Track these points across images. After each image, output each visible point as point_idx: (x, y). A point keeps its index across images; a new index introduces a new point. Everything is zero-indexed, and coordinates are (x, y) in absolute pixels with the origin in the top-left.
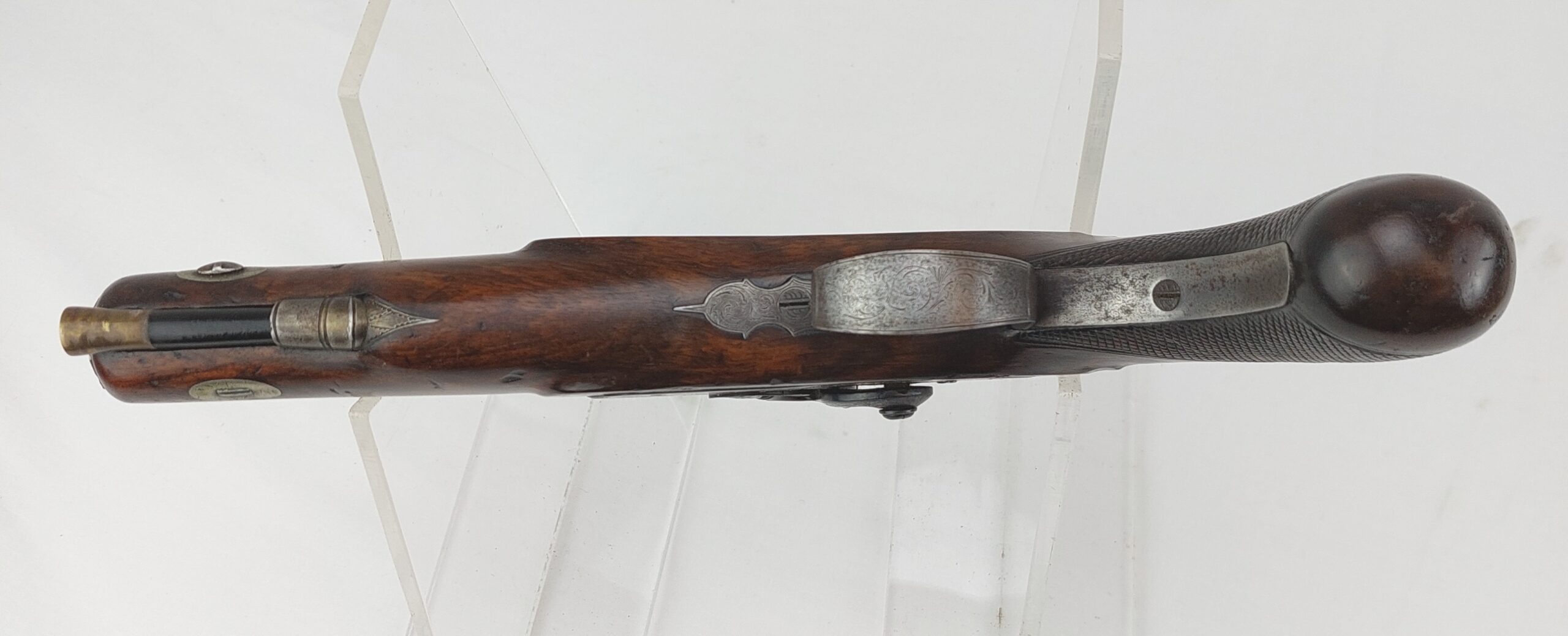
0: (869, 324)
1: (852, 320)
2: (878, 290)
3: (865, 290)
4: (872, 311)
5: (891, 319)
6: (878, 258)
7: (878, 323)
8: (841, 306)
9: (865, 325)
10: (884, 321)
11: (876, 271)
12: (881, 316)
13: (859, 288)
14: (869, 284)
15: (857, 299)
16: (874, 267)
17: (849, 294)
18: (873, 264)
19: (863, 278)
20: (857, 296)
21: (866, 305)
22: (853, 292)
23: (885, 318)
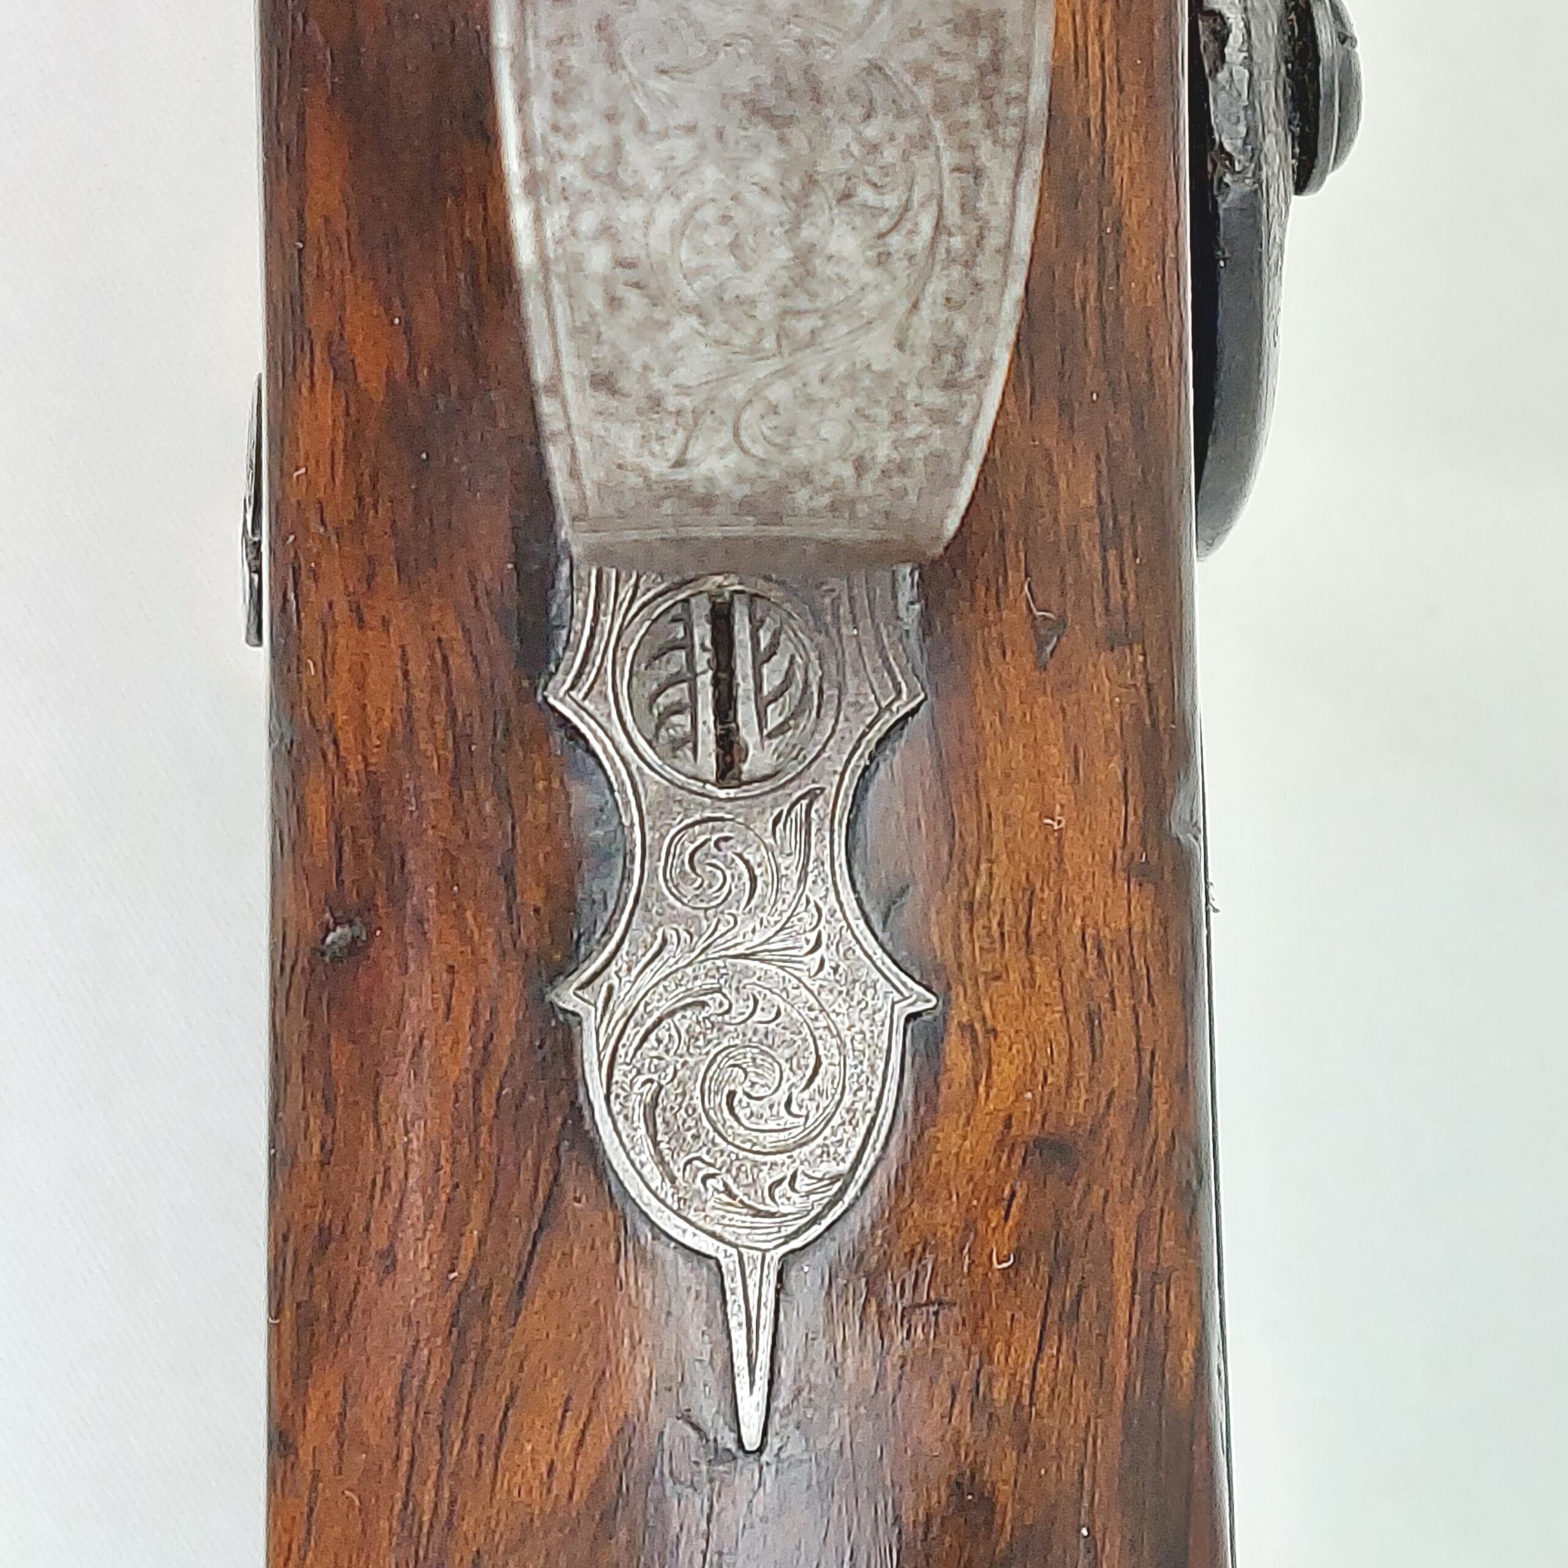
0: (978, 173)
1: (937, 287)
2: (756, 109)
3: (752, 196)
4: (890, 154)
5: (957, 29)
6: (540, 108)
7: (974, 114)
8: (841, 368)
9: (983, 205)
10: (965, 72)
11: (626, 128)
12: (925, 95)
13: (735, 247)
14: (710, 173)
15: (804, 256)
16: (598, 136)
17: (766, 311)
18: (580, 147)
19: (667, 214)
20: (783, 254)
21: (846, 196)
22: (754, 285)
23: (944, 68)
